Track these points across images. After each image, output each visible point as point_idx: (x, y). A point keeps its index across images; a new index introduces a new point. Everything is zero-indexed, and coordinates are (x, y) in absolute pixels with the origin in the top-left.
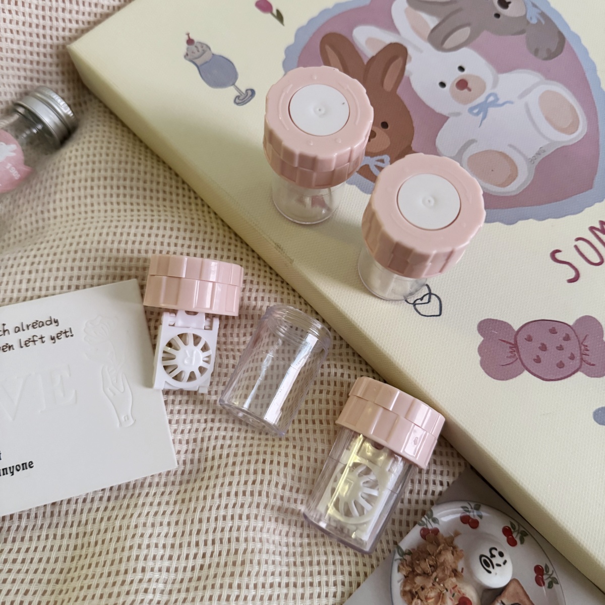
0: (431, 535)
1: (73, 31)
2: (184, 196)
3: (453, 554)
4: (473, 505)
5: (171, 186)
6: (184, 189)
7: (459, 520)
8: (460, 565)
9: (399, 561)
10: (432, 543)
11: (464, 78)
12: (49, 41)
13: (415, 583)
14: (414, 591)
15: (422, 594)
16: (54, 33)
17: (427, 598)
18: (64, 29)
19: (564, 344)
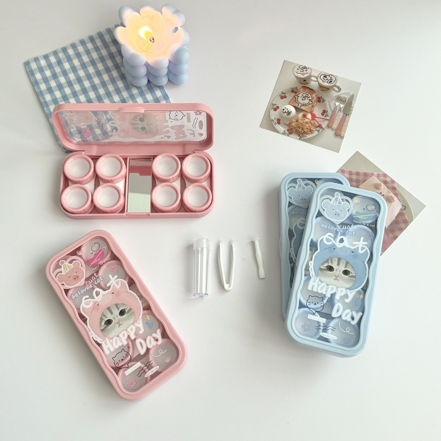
0: (290, 131)
3: (292, 123)
4: (273, 122)
8: (294, 120)
9: (304, 137)
10: (292, 130)
13: (307, 131)
14: (309, 131)
15: (309, 128)
17: (309, 127)
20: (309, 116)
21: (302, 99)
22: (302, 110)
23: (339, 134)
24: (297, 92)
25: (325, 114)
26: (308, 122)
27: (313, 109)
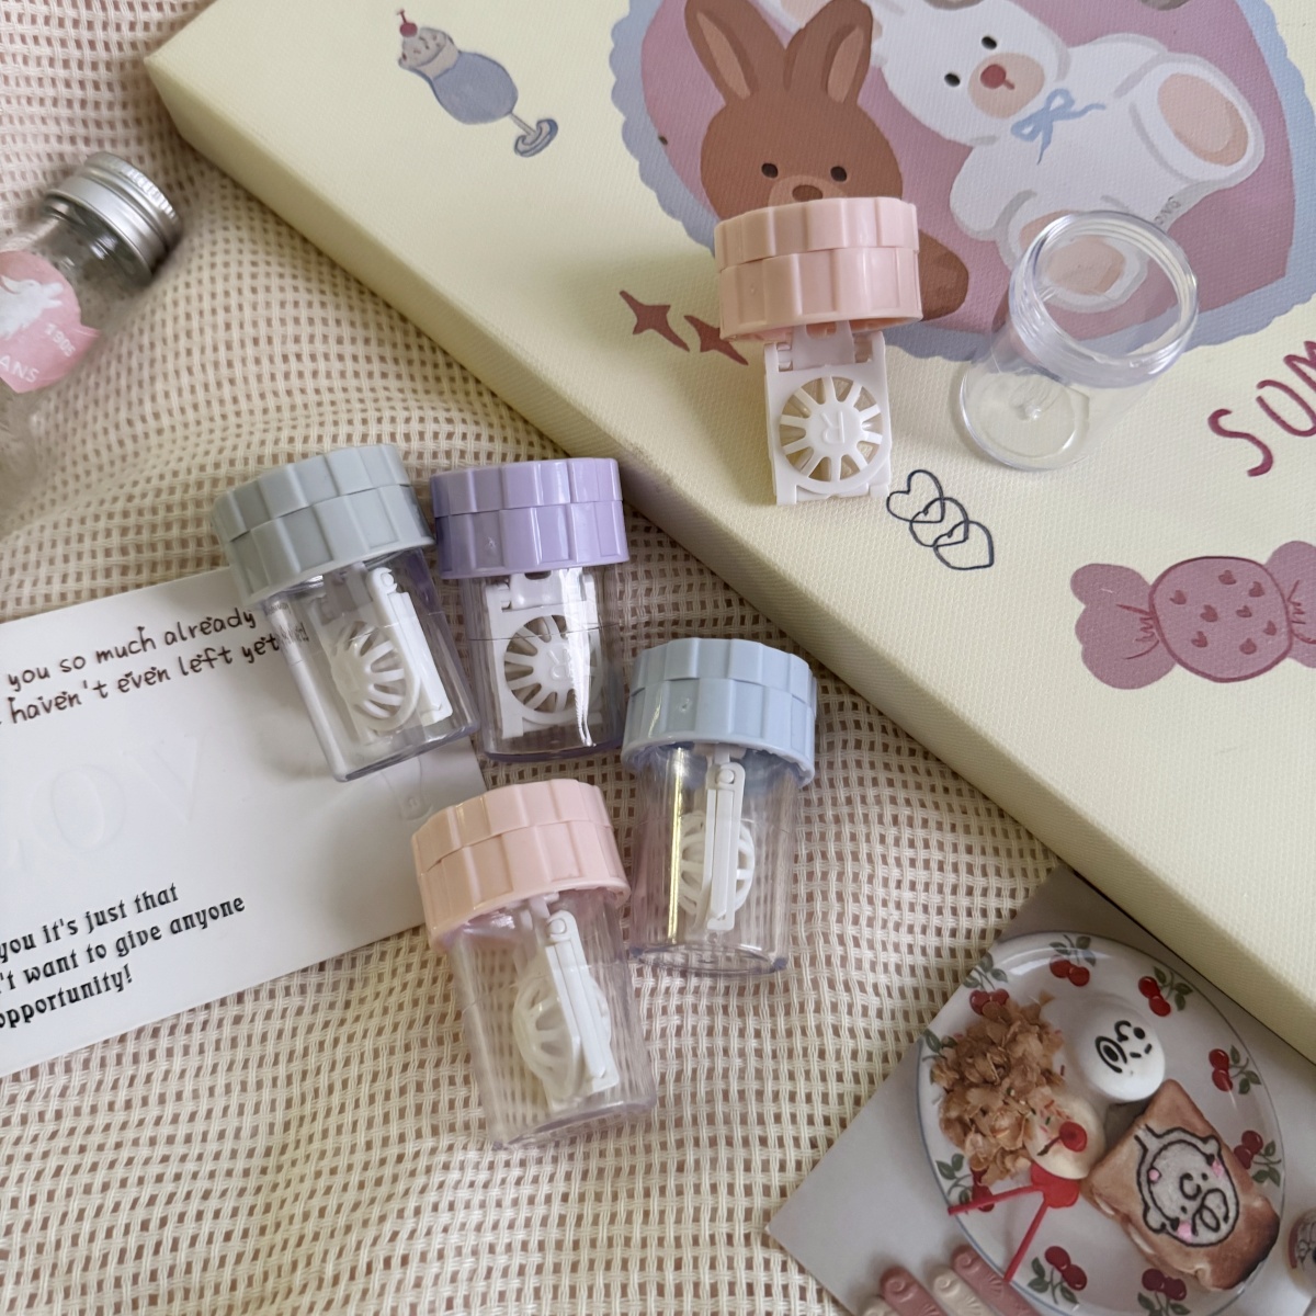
0: (994, 1004)
1: (153, 28)
2: (423, 363)
3: (1040, 1039)
4: (1074, 939)
5: (394, 345)
6: (421, 348)
7: (1048, 970)
8: (1058, 1061)
9: (931, 1061)
10: (996, 1021)
11: (998, 62)
12: (101, 53)
13: (968, 1103)
14: (967, 1118)
15: (984, 1123)
16: (114, 36)
17: (994, 1131)
18: (132, 26)
19: (1253, 603)
20: (1064, 1165)
21: (1187, 1176)
22: (1112, 1141)
23: (889, 1296)
24: (1247, 1166)
25: (1057, 1276)
26: (1029, 1135)
27: (1104, 1213)
